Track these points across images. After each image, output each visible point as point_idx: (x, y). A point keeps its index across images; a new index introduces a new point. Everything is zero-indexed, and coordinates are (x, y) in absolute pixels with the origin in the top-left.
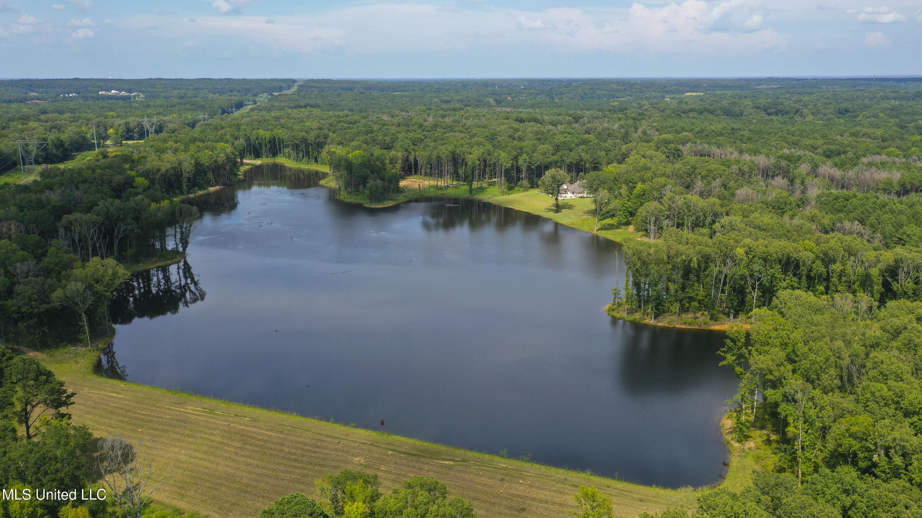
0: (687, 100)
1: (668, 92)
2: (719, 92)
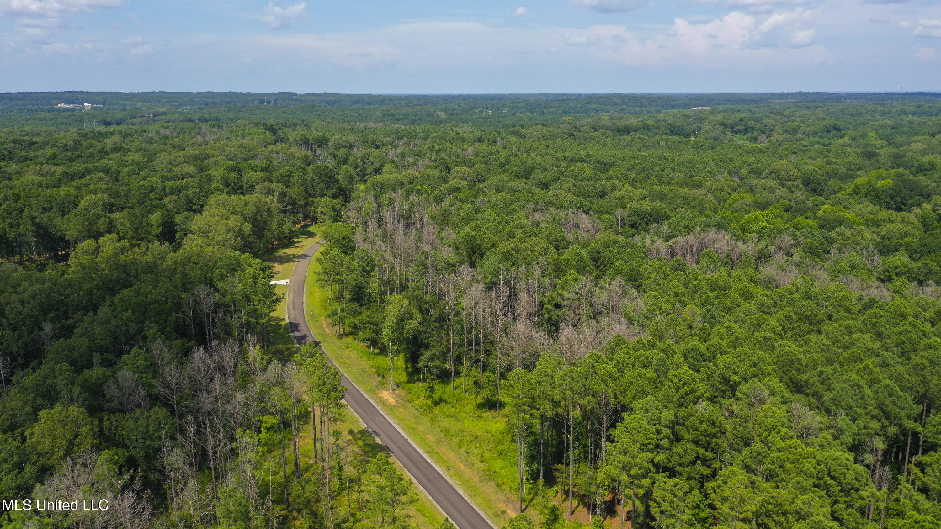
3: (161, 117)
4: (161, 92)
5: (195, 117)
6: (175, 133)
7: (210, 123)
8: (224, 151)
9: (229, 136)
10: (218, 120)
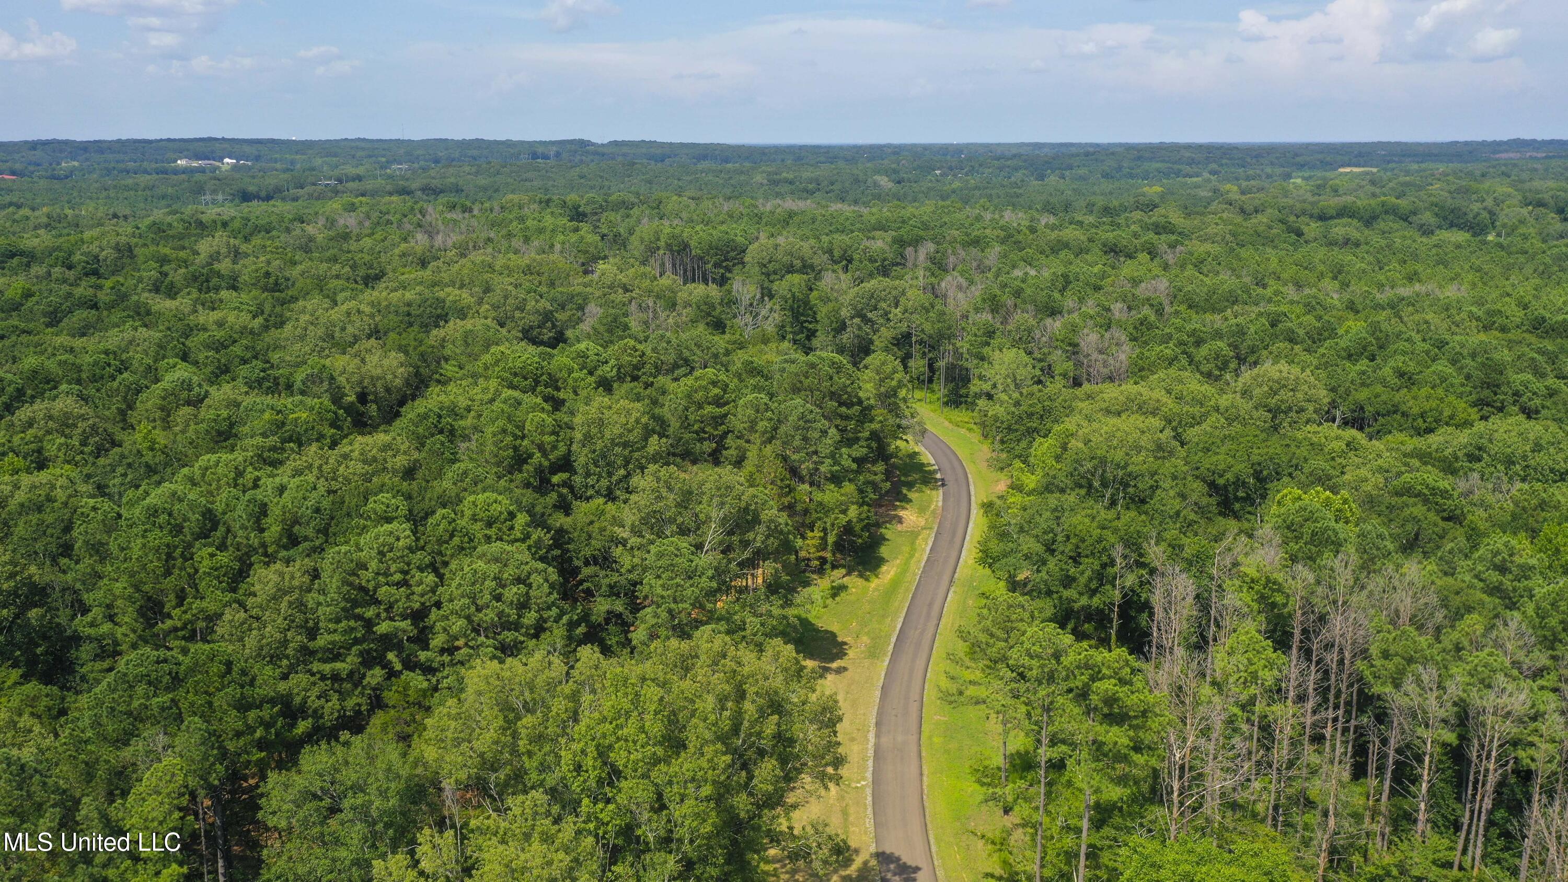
0: (1337, 181)
1: (1301, 166)
2: (1415, 166)
3: (351, 185)
4: (359, 139)
5: (415, 185)
6: (367, 224)
7: (443, 199)
8: (487, 290)
9: (492, 235)
10: (458, 190)
